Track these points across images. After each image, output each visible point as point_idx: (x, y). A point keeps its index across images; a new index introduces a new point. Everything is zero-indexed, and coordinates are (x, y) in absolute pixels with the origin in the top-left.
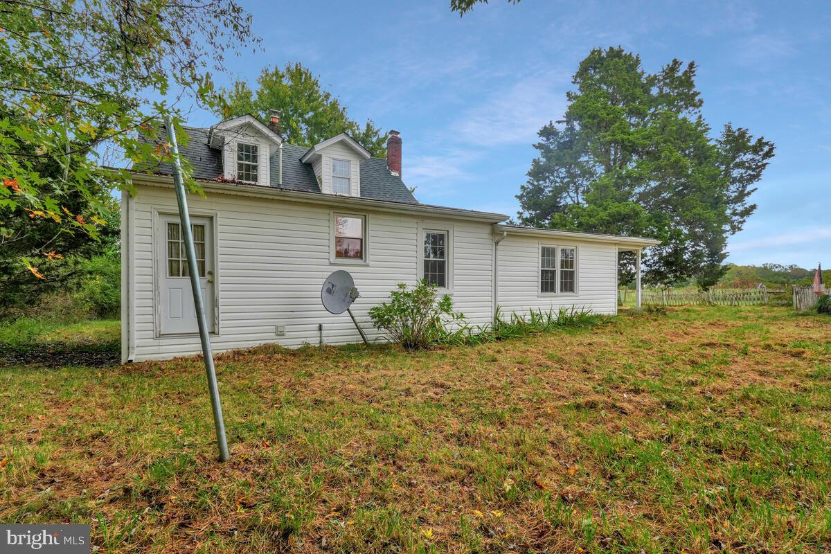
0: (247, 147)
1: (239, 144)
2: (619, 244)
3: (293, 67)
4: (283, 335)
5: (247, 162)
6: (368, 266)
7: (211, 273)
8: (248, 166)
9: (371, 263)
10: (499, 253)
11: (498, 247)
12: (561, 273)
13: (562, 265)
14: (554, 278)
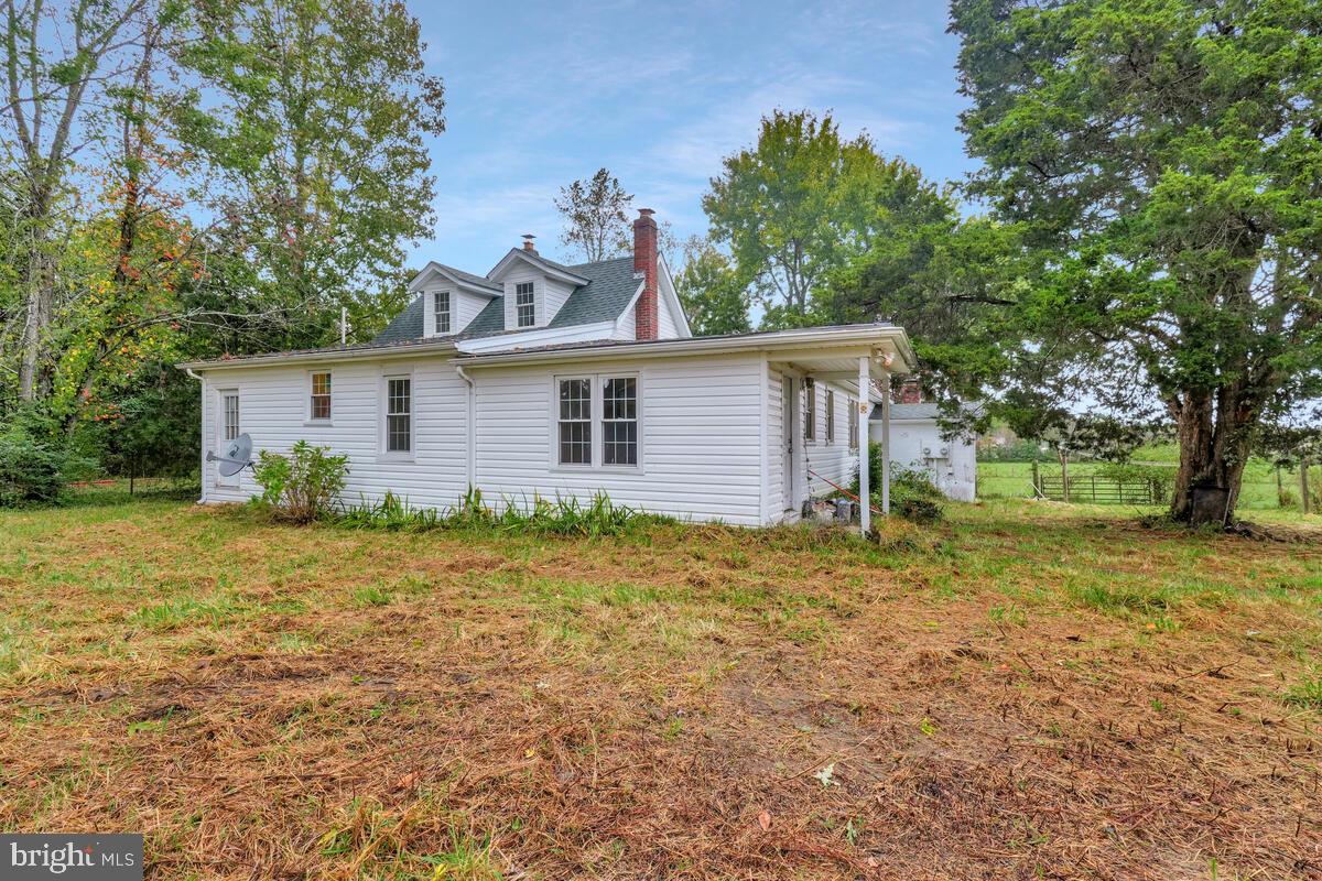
2: (769, 353)
6: (332, 426)
9: (334, 424)
12: (608, 428)
13: (608, 413)
14: (588, 438)
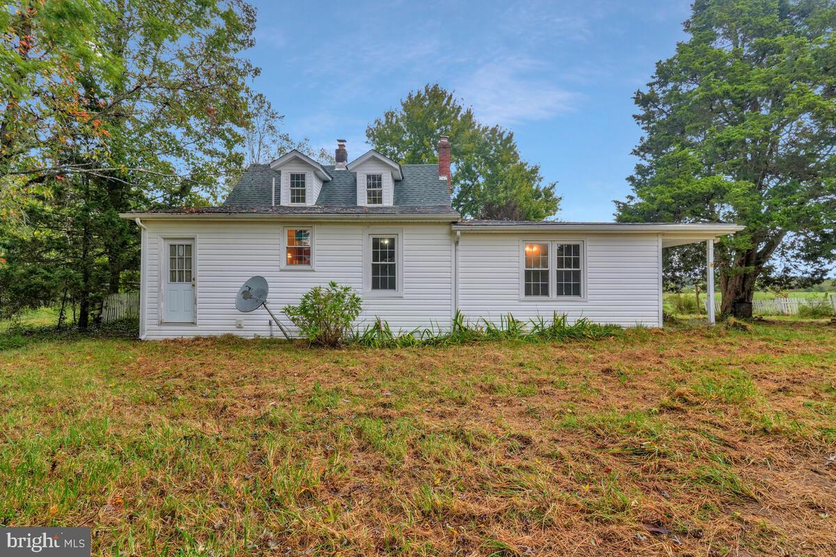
0: (298, 176)
1: (291, 175)
2: (663, 234)
3: (431, 87)
4: (241, 327)
5: (298, 188)
6: (313, 271)
7: (194, 279)
8: (298, 191)
9: (316, 269)
10: (459, 253)
11: (459, 247)
12: (559, 274)
13: (560, 264)
14: (547, 280)
